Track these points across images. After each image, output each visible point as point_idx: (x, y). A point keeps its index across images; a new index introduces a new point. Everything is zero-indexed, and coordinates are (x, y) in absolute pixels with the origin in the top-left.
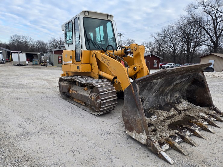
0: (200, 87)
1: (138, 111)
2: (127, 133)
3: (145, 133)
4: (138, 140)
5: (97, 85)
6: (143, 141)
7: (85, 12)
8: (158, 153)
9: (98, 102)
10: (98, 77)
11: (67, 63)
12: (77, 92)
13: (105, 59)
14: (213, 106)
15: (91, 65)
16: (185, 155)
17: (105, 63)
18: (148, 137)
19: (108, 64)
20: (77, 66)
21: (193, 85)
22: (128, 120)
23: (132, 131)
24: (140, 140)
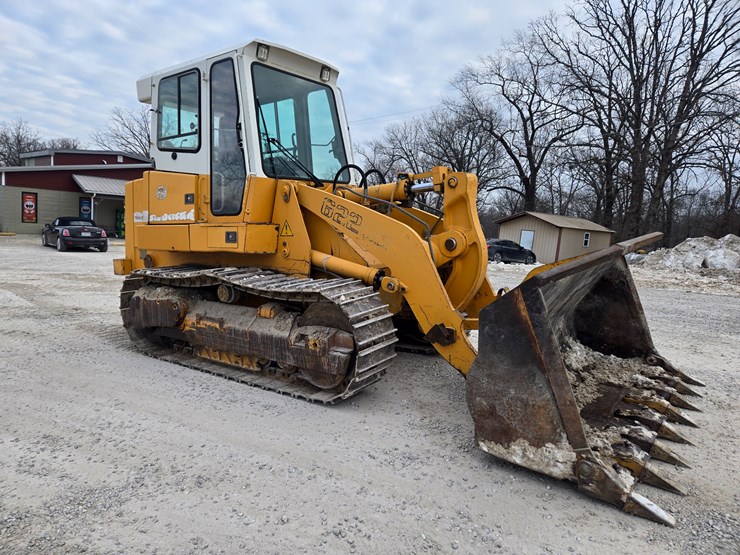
0: (616, 300)
1: (538, 373)
2: (485, 449)
3: (565, 443)
4: (535, 467)
5: (339, 297)
6: (560, 470)
7: (260, 45)
8: (624, 499)
9: (335, 357)
10: (307, 269)
11: (166, 218)
12: (225, 326)
13: (341, 212)
14: (655, 353)
15: (277, 229)
16: (683, 495)
17: (339, 222)
18: (579, 454)
19: (354, 226)
20: (223, 231)
21: (596, 296)
22: (493, 407)
23: (509, 442)
24: (548, 465)
